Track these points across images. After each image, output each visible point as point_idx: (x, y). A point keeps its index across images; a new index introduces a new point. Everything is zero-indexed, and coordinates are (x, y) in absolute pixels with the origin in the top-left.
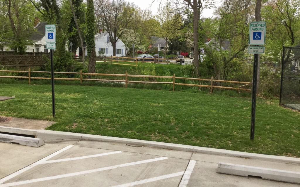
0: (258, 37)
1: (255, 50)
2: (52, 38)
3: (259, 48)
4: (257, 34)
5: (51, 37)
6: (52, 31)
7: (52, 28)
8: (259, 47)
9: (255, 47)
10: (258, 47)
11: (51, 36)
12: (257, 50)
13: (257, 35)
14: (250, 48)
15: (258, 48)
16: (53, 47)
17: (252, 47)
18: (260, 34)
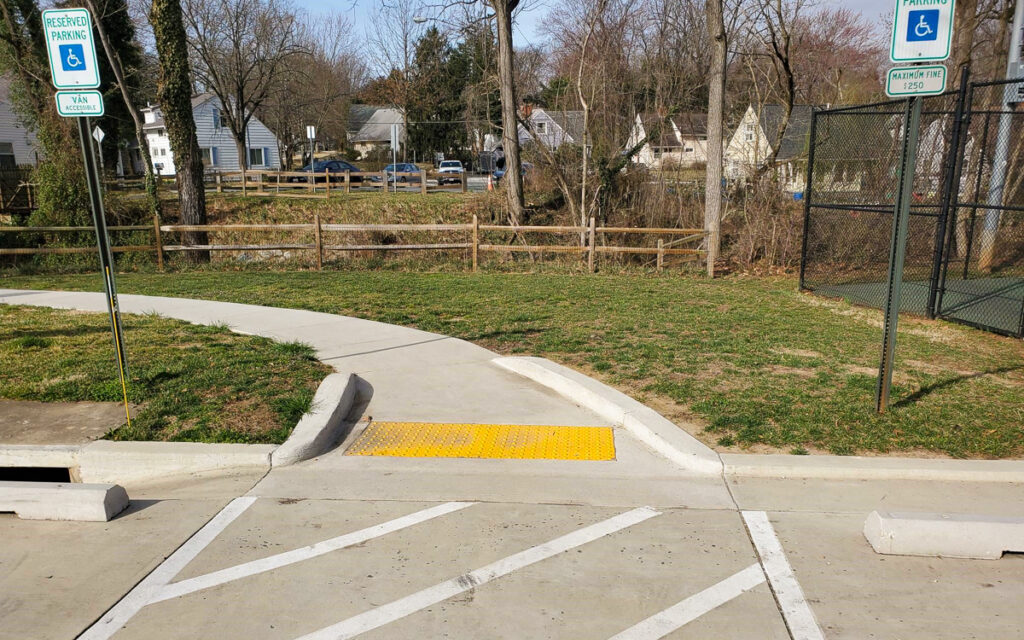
0: (925, 29)
1: (913, 80)
2: (82, 67)
3: (925, 73)
4: (922, 17)
5: (73, 62)
6: (78, 35)
7: (75, 21)
8: (925, 71)
9: (912, 71)
10: (921, 71)
11: (72, 57)
12: (919, 80)
13: (922, 24)
14: (895, 76)
15: (922, 74)
16: (89, 108)
17: (902, 72)
18: (933, 17)
